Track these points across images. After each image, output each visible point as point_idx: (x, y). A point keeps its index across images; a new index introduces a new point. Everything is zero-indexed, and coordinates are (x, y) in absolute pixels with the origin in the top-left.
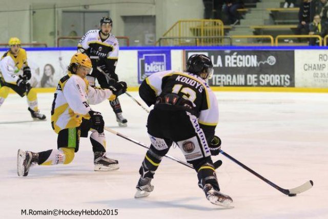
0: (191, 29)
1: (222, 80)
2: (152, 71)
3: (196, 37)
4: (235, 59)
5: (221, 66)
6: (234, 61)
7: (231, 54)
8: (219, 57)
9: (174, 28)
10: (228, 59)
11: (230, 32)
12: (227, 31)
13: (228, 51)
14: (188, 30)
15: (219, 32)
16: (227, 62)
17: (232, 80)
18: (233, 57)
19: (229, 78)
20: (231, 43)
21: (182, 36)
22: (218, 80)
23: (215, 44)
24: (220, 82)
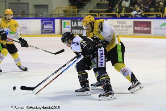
0: (63, 11)
1: (77, 32)
2: (47, 28)
3: (65, 14)
4: (82, 23)
5: (76, 26)
6: (81, 24)
7: (80, 21)
8: (75, 23)
9: (56, 10)
10: (79, 23)
11: (80, 12)
12: (78, 11)
13: (79, 20)
15: (75, 12)
16: (78, 24)
17: (81, 32)
18: (81, 22)
19: (79, 31)
20: (80, 16)
21: (59, 13)
22: (75, 32)
23: (74, 17)
24: (75, 33)
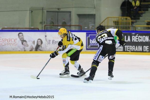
0: (114, 22)
1: (130, 49)
2: (93, 43)
3: (117, 26)
4: (137, 38)
5: (130, 41)
6: (136, 39)
7: (135, 35)
8: (129, 37)
9: (105, 21)
10: (134, 38)
11: (135, 23)
12: (132, 23)
13: (134, 34)
14: (112, 22)
15: (128, 23)
16: (133, 39)
17: (135, 49)
18: (136, 37)
19: (134, 47)
20: (135, 29)
21: (109, 25)
22: (128, 48)
23: (127, 30)
24: (129, 49)
